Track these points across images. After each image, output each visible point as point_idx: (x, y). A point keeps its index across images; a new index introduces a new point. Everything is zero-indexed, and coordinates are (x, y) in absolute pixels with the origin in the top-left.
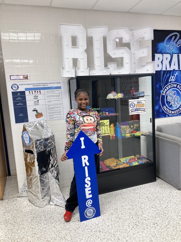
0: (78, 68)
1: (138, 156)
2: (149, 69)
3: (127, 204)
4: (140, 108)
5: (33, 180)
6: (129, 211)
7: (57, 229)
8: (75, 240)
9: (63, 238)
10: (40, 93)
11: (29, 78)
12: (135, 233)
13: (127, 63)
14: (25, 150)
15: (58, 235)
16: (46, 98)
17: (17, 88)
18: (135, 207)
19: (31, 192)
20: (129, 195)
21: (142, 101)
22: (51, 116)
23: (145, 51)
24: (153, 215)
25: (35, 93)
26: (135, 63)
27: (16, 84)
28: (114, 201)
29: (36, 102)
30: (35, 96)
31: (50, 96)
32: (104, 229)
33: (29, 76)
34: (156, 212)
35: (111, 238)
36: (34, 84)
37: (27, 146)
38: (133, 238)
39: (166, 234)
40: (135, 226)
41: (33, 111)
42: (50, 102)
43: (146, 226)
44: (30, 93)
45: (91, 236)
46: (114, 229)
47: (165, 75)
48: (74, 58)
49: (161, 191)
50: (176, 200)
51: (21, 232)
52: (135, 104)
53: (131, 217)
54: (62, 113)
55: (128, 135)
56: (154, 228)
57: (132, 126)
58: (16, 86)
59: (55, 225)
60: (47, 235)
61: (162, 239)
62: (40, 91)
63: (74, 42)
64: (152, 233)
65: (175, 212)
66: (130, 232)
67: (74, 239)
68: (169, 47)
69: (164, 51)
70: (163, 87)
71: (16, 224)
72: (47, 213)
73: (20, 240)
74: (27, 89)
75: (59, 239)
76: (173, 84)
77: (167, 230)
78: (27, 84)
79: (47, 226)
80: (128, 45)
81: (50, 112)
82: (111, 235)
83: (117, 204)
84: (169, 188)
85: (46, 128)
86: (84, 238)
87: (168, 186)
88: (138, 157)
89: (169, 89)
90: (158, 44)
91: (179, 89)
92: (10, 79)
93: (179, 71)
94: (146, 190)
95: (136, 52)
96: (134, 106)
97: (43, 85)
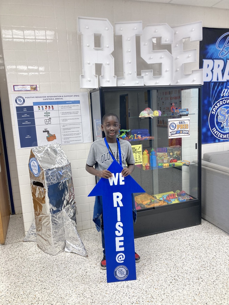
0: (103, 77)
1: (178, 191)
2: (195, 79)
3: (164, 253)
4: (183, 129)
5: (43, 220)
6: (166, 262)
7: (73, 283)
8: (96, 297)
9: (81, 295)
10: (53, 109)
11: (38, 89)
12: (173, 290)
13: (166, 71)
14: (33, 182)
15: (74, 291)
16: (61, 115)
17: (23, 101)
18: (174, 256)
19: (40, 236)
20: (166, 242)
21: (185, 121)
22: (67, 138)
23: (190, 56)
24: (197, 267)
25: (46, 109)
26: (177, 71)
27: (21, 97)
28: (146, 249)
29: (48, 120)
30: (47, 113)
31: (66, 113)
32: (133, 284)
33: (38, 86)
34: (201, 263)
35: (142, 296)
36: (45, 97)
37: (35, 177)
38: (171, 297)
39: (214, 293)
40: (174, 281)
41: (44, 132)
42: (66, 120)
43: (188, 282)
44: (40, 108)
45: (117, 293)
46: (146, 284)
47: (215, 88)
48: (97, 63)
49: (207, 237)
50: (227, 249)
51: (27, 286)
52: (176, 125)
53: (169, 269)
54: (81, 135)
55: (166, 165)
56: (199, 285)
57: (171, 154)
58: (22, 99)
59: (71, 278)
60: (61, 290)
61: (209, 299)
62: (52, 106)
63: (98, 42)
64: (196, 290)
65: (225, 264)
66: (167, 288)
67: (94, 296)
68: (223, 50)
69: (216, 56)
70: (212, 104)
71: (21, 276)
72: (60, 262)
73: (26, 296)
74: (35, 104)
75: (76, 296)
76: (226, 99)
77: (214, 287)
78: (36, 97)
79: (61, 279)
80: (168, 47)
81: (66, 133)
82: (142, 291)
83: (150, 252)
84: (218, 233)
85: (60, 154)
86: (107, 295)
87: (217, 231)
88: (179, 193)
89: (221, 106)
90: (207, 47)
92: (14, 89)
94: (188, 235)
95: (178, 57)
96: (175, 127)
97: (57, 99)
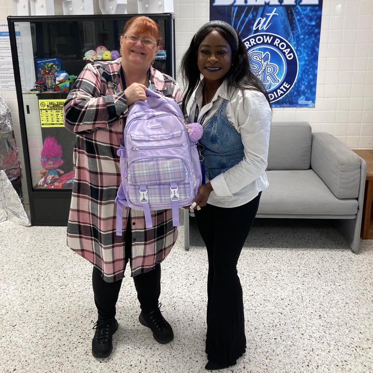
22: (5, 82)
31: (2, 48)
42: (3, 58)
47: (241, 15)
76: (262, 36)
81: (3, 75)
89: (252, 47)
91: (278, 48)
93: (281, 8)
